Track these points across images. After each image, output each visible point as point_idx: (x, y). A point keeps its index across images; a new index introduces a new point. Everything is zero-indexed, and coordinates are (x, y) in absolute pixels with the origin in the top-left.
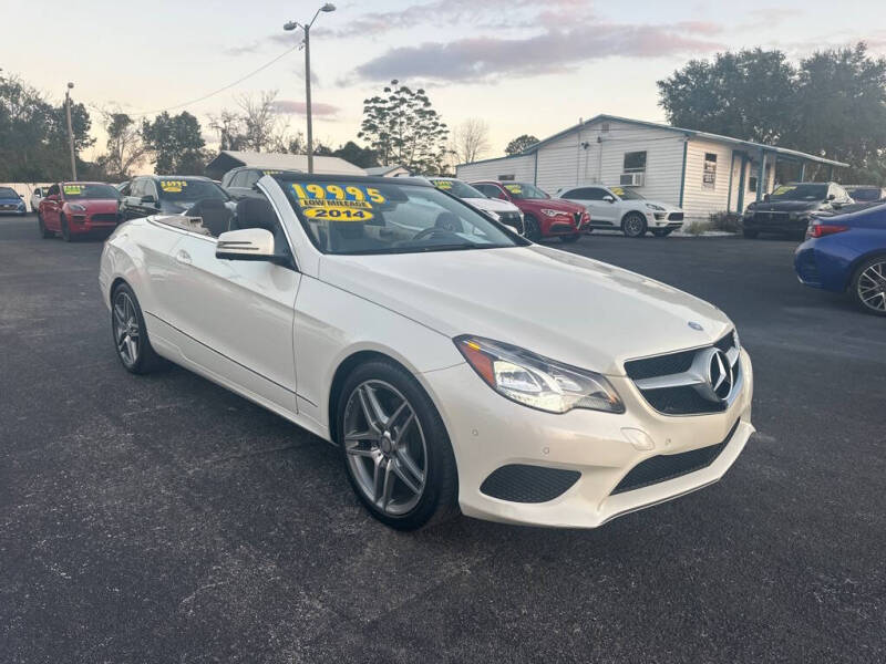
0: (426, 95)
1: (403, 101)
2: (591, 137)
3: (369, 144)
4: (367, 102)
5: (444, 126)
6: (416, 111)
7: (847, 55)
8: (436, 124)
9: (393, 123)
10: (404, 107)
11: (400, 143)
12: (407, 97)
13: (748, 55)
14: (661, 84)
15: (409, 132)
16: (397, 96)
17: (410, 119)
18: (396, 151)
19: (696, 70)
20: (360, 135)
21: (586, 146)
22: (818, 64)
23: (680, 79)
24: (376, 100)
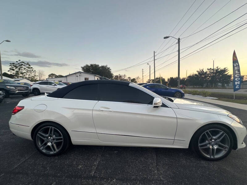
0: (29, 64)
1: (22, 65)
2: (78, 75)
3: (12, 73)
4: (11, 64)
5: (35, 70)
6: (26, 67)
7: (105, 66)
8: (33, 70)
9: (19, 69)
10: (23, 66)
11: (22, 73)
12: (24, 64)
13: (94, 65)
14: (82, 67)
15: (25, 71)
16: (20, 63)
17: (25, 69)
18: (21, 75)
19: (87, 66)
20: (9, 71)
21: (77, 76)
22: (102, 67)
23: (85, 67)
24: (13, 64)
